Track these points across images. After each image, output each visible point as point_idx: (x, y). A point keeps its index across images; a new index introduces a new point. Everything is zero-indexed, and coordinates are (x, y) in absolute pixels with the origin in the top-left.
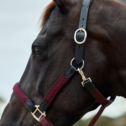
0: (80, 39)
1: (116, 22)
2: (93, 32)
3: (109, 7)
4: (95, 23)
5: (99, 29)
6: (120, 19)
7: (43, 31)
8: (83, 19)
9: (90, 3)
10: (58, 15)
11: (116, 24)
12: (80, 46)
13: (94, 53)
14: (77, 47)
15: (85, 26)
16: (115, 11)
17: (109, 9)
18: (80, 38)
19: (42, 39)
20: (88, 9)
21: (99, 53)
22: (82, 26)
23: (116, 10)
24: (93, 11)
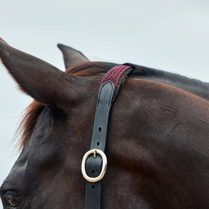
0: (93, 172)
1: (168, 132)
2: (121, 156)
3: (155, 100)
4: (123, 136)
5: (132, 149)
6: (177, 125)
7: (22, 157)
8: (100, 129)
9: (114, 95)
10: (50, 122)
11: (169, 135)
12: (93, 187)
13: (125, 198)
14: (88, 188)
15: (103, 144)
16: (167, 108)
17: (154, 105)
18: (92, 169)
19: (19, 175)
20: (109, 108)
21: (134, 198)
22: (98, 144)
23: (169, 107)
24: (120, 111)
